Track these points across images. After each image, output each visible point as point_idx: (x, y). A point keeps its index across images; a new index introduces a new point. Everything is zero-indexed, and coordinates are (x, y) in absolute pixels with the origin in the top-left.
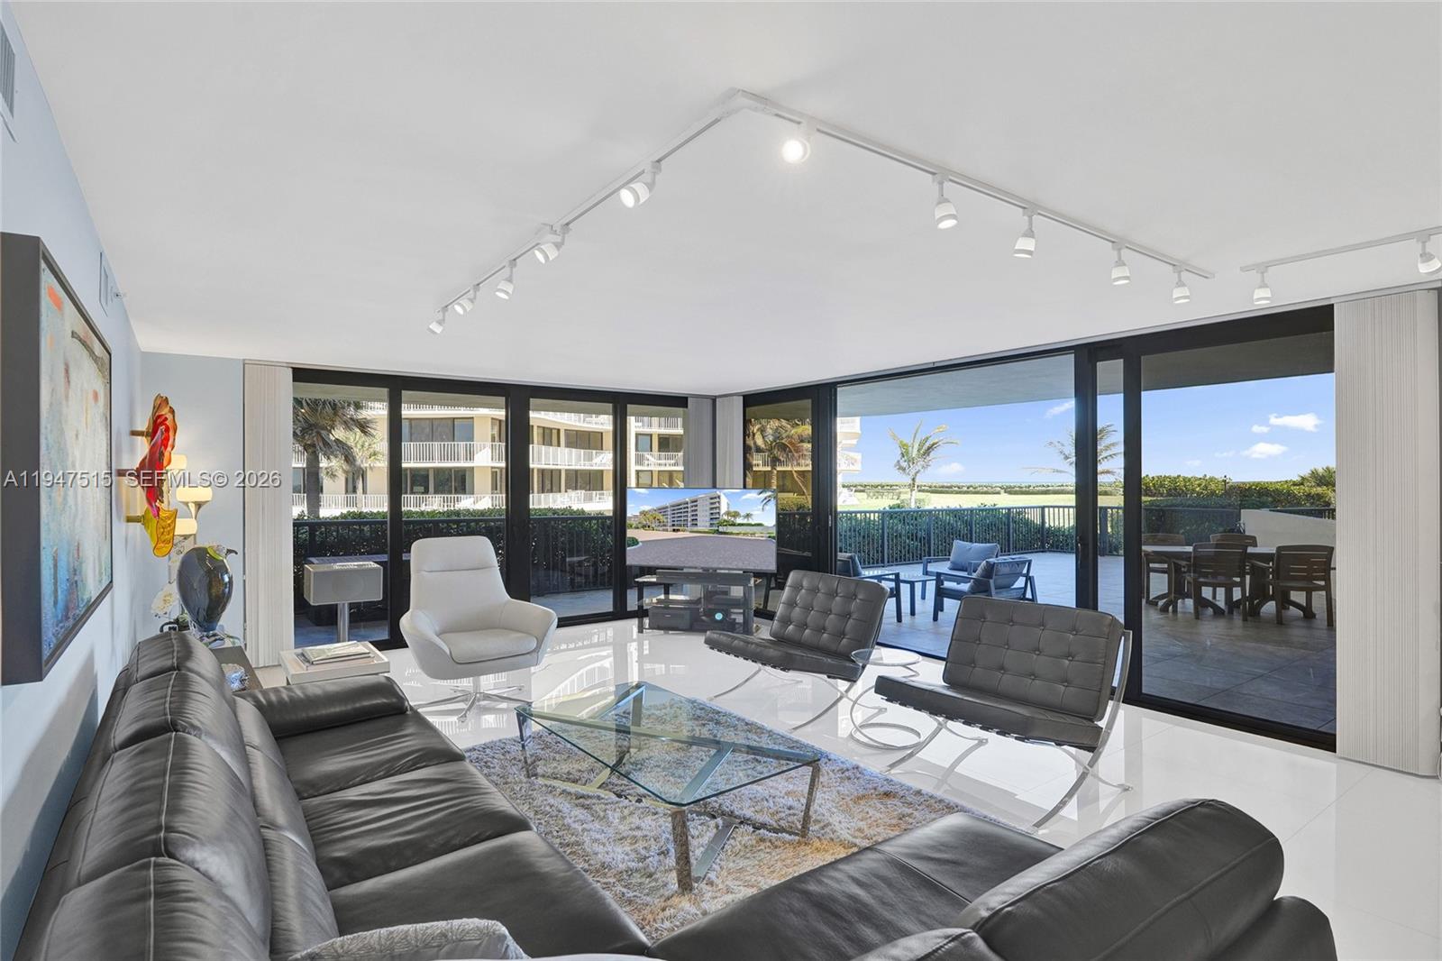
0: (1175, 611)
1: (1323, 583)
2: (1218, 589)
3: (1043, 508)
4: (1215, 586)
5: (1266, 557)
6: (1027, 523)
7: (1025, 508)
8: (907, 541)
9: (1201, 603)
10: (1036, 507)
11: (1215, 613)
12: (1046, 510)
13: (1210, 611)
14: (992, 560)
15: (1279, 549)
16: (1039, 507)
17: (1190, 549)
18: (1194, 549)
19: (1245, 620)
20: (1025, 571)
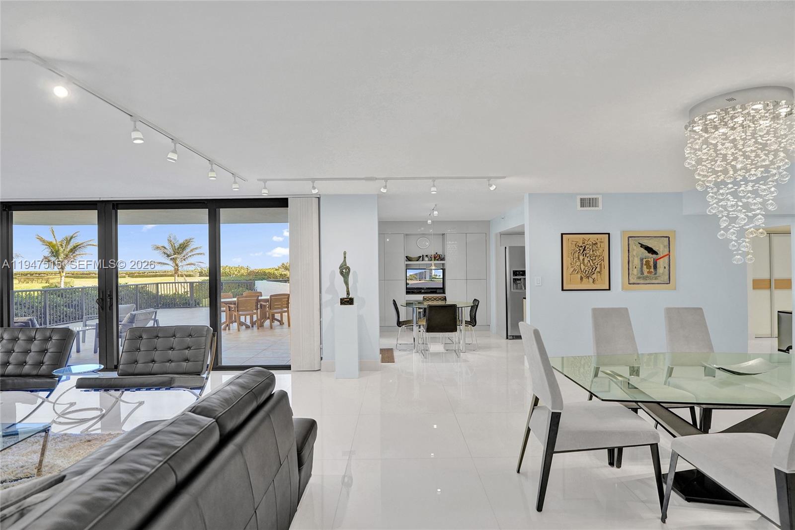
0: (229, 329)
1: (286, 309)
2: (247, 316)
3: (157, 284)
4: (245, 315)
5: (266, 301)
6: (148, 293)
7: (146, 284)
8: (65, 309)
9: (241, 324)
10: (154, 284)
11: (246, 327)
12: (159, 285)
13: (244, 327)
14: (133, 313)
15: (271, 296)
16: (155, 284)
17: (235, 299)
18: (238, 299)
19: (258, 329)
20: (153, 317)
